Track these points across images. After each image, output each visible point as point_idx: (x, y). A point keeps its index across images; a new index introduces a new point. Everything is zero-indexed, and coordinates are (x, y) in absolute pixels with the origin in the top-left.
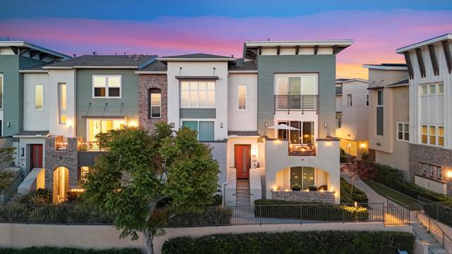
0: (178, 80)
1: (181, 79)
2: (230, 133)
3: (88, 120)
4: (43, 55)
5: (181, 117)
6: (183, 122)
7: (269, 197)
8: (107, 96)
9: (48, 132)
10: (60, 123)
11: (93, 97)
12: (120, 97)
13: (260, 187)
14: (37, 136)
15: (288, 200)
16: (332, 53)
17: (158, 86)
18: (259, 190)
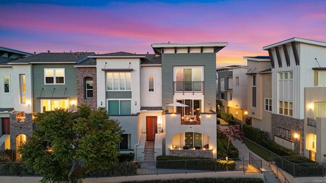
0: (104, 72)
1: (106, 71)
2: (142, 108)
3: (41, 100)
4: (10, 54)
5: (107, 97)
6: (109, 101)
7: (167, 154)
8: (55, 83)
9: (13, 109)
10: (21, 103)
11: (45, 84)
12: (64, 84)
13: (161, 147)
14: (5, 112)
15: (180, 156)
16: (213, 52)
17: (91, 76)
18: (160, 149)
